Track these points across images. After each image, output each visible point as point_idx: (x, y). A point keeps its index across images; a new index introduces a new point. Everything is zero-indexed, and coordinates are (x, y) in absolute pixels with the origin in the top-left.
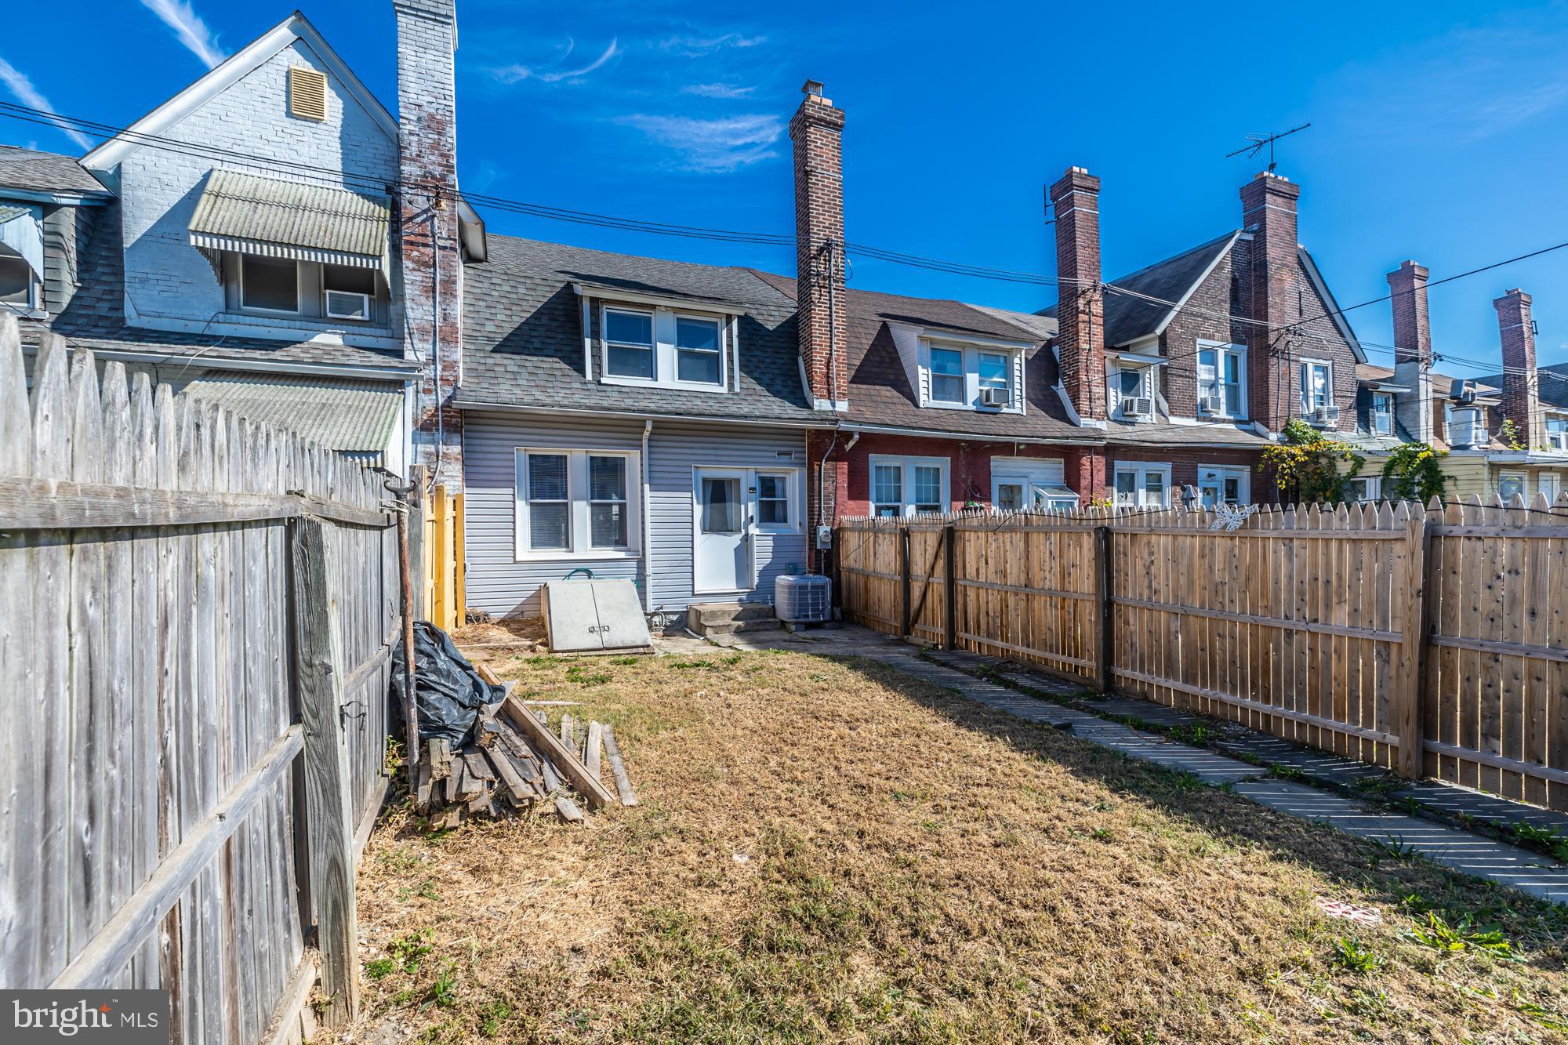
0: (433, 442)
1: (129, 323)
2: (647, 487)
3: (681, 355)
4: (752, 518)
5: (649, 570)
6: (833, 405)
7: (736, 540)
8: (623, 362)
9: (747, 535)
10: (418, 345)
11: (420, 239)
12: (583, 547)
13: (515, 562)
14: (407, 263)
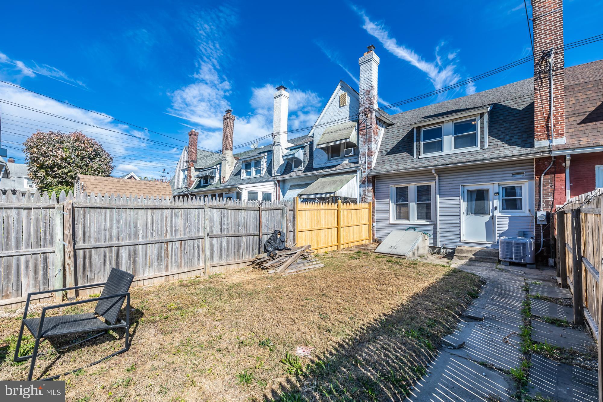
0: (365, 187)
1: (314, 167)
2: (438, 196)
3: (456, 138)
4: (496, 208)
5: (439, 229)
6: (552, 142)
7: (487, 218)
8: (428, 148)
9: (493, 216)
10: (362, 159)
11: (363, 128)
12: (414, 220)
13: (389, 224)
14: (360, 136)
